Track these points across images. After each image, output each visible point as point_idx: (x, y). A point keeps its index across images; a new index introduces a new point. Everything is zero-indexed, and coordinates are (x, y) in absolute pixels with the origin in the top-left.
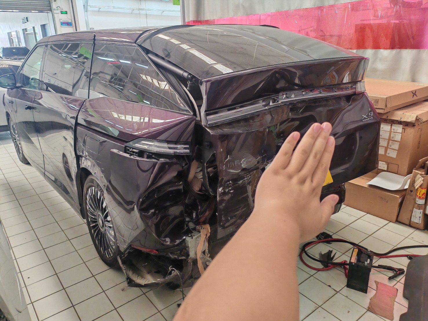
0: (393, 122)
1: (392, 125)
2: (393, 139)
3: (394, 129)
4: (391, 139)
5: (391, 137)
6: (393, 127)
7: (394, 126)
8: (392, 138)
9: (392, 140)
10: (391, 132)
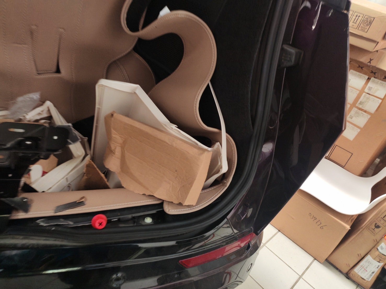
0: (375, 73)
1: (369, 79)
2: (360, 107)
3: (370, 89)
4: (357, 105)
5: (359, 102)
6: (370, 84)
7: (373, 81)
8: (361, 103)
9: (357, 108)
10: (362, 91)
